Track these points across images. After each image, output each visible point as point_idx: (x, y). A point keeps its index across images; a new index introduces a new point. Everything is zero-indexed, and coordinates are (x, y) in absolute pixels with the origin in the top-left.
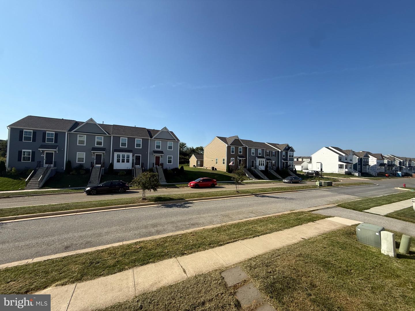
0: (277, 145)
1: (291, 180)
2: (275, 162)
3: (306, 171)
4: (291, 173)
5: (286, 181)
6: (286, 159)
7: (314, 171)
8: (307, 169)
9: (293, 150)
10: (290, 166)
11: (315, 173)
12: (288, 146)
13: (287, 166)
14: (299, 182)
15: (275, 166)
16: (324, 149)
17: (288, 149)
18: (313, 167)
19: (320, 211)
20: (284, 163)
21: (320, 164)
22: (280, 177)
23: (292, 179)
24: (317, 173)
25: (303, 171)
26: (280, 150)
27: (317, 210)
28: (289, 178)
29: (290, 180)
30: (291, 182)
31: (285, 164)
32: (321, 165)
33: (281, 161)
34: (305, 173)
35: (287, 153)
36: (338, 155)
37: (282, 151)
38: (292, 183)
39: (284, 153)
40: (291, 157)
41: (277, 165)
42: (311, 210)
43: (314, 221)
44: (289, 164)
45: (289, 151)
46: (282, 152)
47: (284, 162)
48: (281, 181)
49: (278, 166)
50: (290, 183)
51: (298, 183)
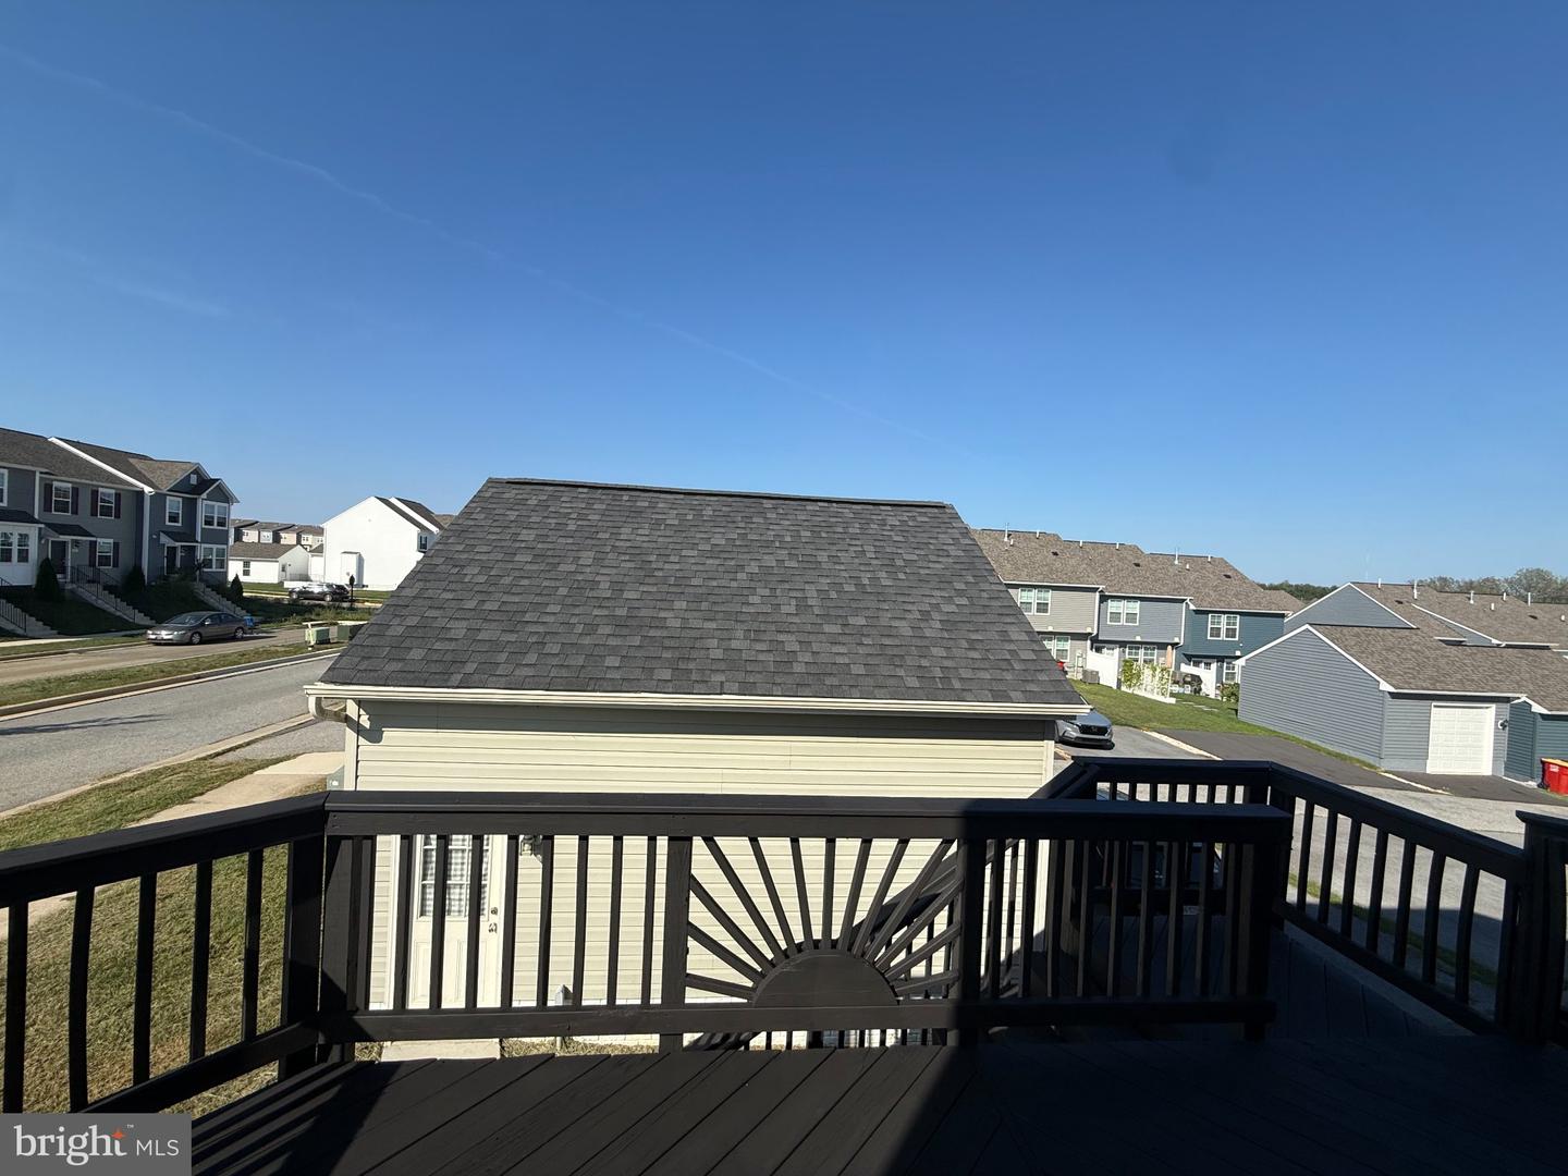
0: (131, 460)
1: (197, 627)
2: (116, 545)
3: (298, 585)
4: (213, 599)
5: (164, 634)
6: (187, 534)
7: (329, 586)
8: (306, 578)
9: (224, 496)
10: (208, 563)
11: (333, 593)
12: (198, 471)
13: (192, 566)
14: (240, 634)
15: (116, 565)
16: (373, 504)
17: (198, 485)
18: (329, 571)
19: (258, 746)
20: (172, 550)
21: (355, 557)
22: (140, 619)
23: (202, 624)
24: (339, 593)
25: (287, 585)
26: (147, 489)
27: (248, 744)
28: (189, 619)
29: (189, 629)
30: (196, 639)
31: (179, 554)
32: (360, 561)
33: (154, 542)
34: (291, 592)
35: (190, 507)
36: (416, 530)
37: (165, 491)
38: (201, 643)
39: (174, 504)
40: (215, 527)
41: (126, 558)
42: (219, 750)
43: (192, 797)
44: (200, 555)
45: (204, 496)
46: (159, 498)
47: (175, 548)
48: (140, 638)
49: (138, 569)
50: (190, 643)
51: (234, 639)
